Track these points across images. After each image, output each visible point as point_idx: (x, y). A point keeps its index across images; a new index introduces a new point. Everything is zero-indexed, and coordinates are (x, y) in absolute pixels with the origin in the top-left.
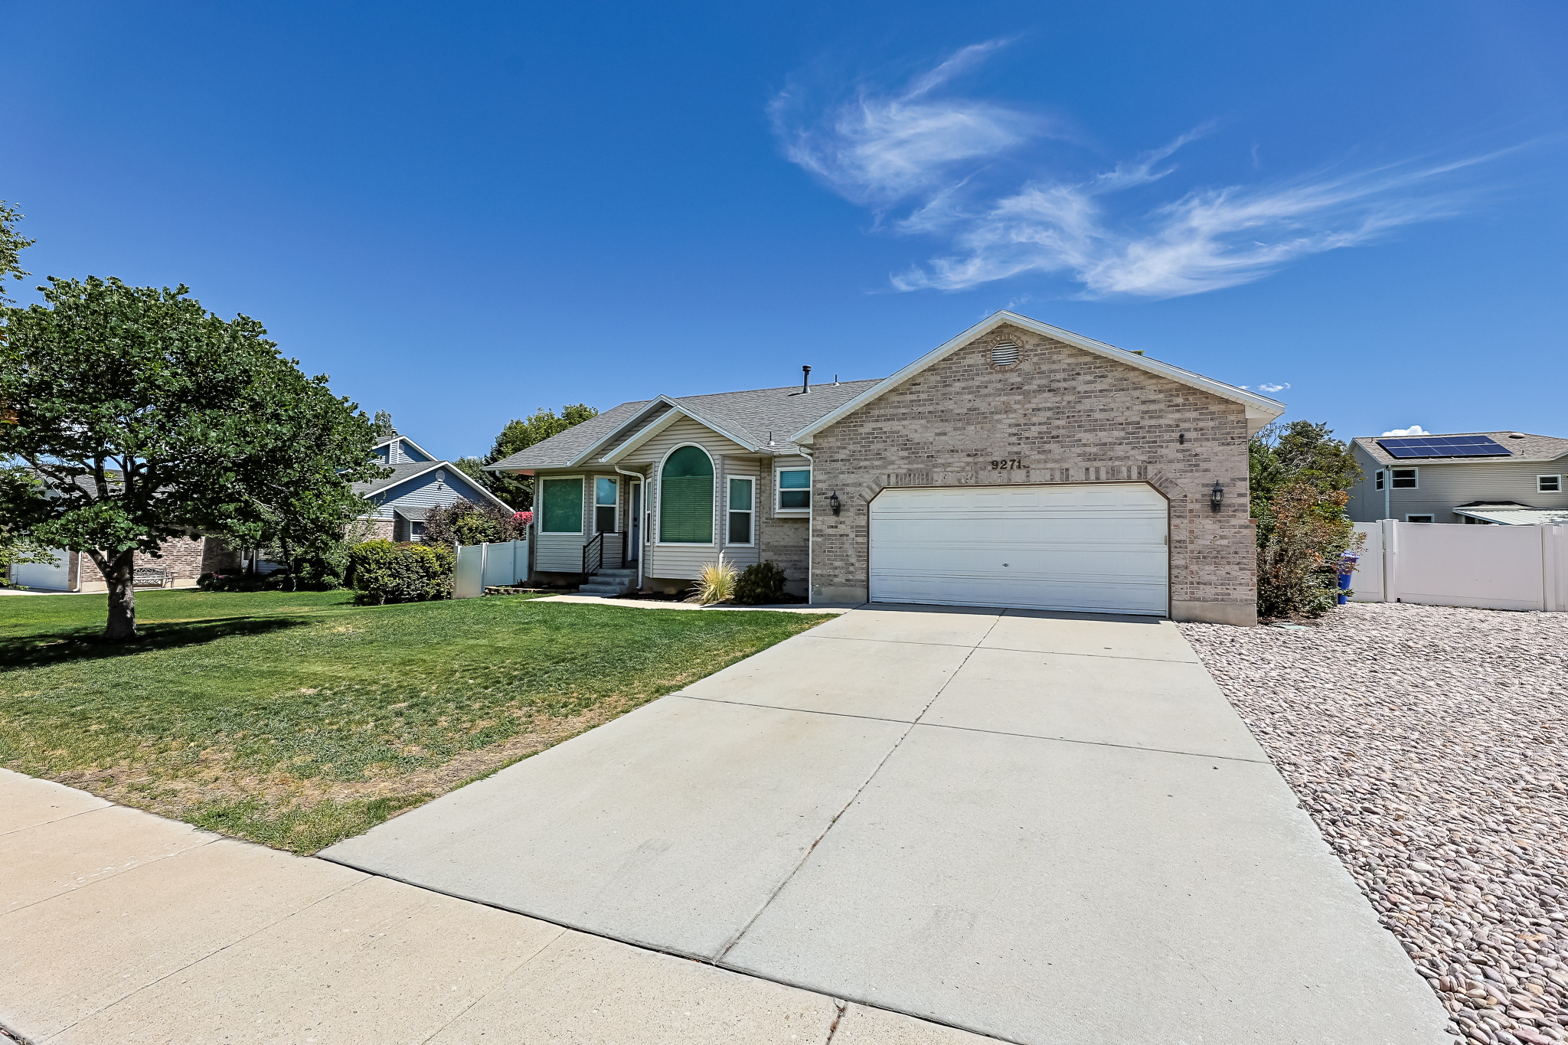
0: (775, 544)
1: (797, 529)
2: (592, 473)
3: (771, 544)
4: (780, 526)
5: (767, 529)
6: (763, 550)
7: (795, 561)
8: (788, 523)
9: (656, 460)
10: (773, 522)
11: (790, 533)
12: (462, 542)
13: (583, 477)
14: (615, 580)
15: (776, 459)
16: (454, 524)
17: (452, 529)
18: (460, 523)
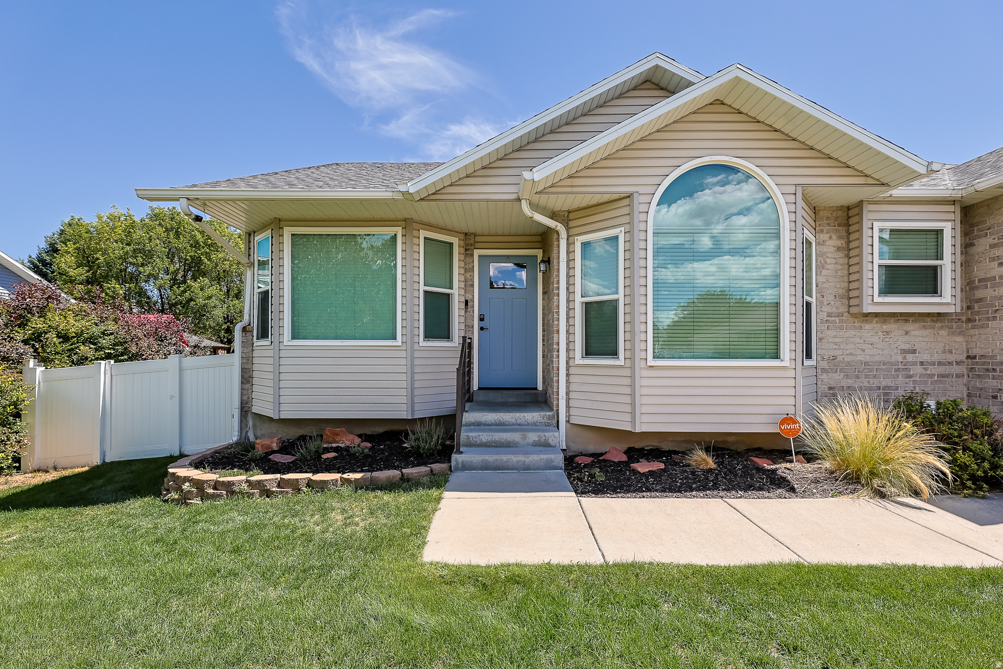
0: (848, 359)
1: (888, 333)
2: (416, 226)
3: (840, 358)
4: (855, 328)
5: (832, 333)
6: (824, 371)
7: (885, 388)
8: (871, 322)
9: (641, 190)
10: (841, 321)
11: (875, 339)
12: (45, 361)
13: (399, 231)
14: (524, 438)
15: (871, 207)
16: (22, 325)
17: (19, 337)
18: (36, 323)
